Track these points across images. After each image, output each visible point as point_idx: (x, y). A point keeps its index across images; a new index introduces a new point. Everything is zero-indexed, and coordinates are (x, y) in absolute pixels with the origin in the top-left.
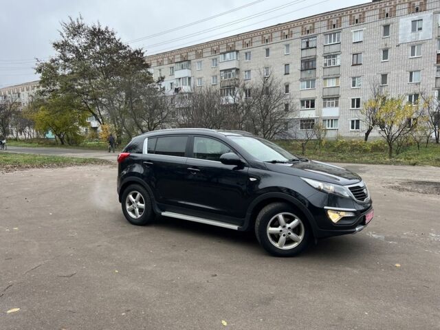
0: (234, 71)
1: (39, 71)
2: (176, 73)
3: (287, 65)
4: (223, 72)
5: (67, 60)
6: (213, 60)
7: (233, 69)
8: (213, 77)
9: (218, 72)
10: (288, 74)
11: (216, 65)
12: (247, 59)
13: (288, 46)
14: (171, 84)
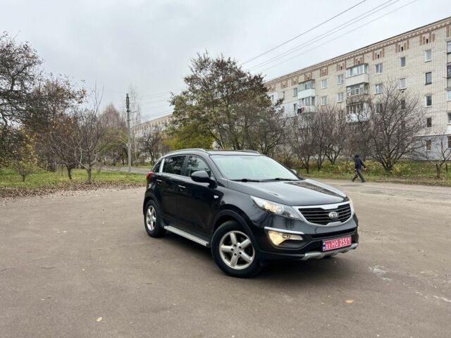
0: (362, 86)
1: (173, 103)
2: (299, 93)
3: (428, 74)
4: (349, 89)
5: (196, 92)
6: (339, 76)
7: (362, 83)
8: (339, 94)
9: (344, 89)
10: (431, 83)
11: (342, 81)
12: (377, 71)
13: (429, 51)
14: (295, 105)
